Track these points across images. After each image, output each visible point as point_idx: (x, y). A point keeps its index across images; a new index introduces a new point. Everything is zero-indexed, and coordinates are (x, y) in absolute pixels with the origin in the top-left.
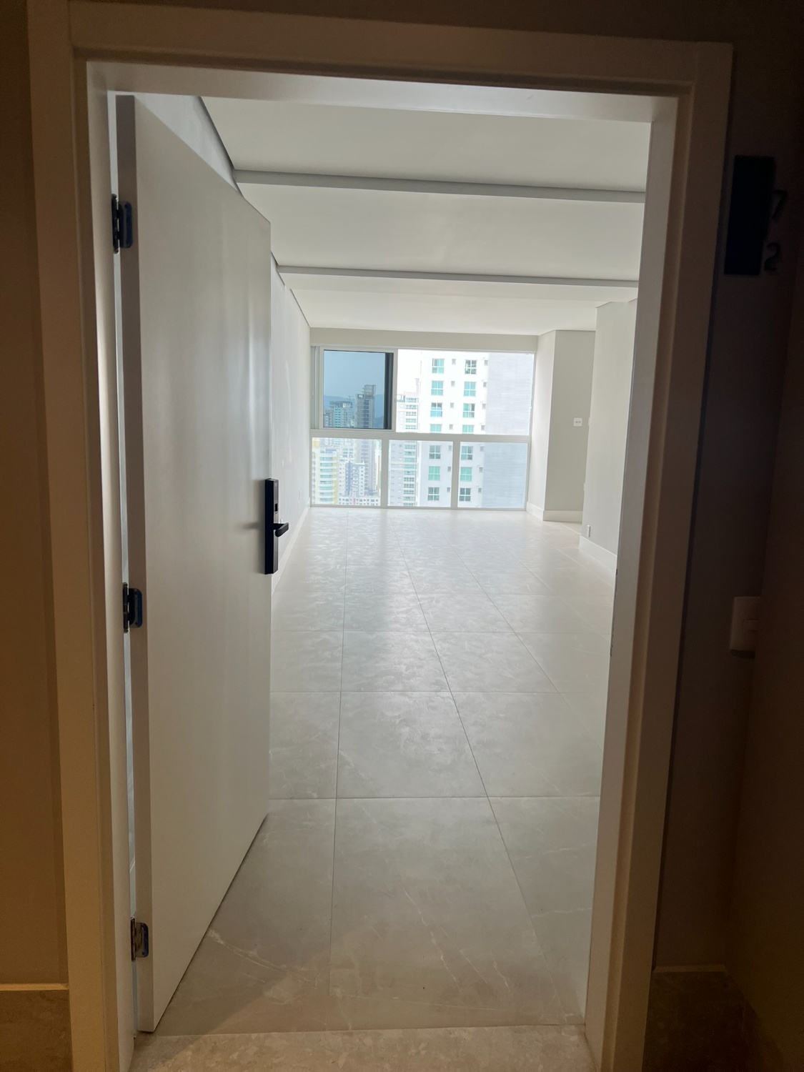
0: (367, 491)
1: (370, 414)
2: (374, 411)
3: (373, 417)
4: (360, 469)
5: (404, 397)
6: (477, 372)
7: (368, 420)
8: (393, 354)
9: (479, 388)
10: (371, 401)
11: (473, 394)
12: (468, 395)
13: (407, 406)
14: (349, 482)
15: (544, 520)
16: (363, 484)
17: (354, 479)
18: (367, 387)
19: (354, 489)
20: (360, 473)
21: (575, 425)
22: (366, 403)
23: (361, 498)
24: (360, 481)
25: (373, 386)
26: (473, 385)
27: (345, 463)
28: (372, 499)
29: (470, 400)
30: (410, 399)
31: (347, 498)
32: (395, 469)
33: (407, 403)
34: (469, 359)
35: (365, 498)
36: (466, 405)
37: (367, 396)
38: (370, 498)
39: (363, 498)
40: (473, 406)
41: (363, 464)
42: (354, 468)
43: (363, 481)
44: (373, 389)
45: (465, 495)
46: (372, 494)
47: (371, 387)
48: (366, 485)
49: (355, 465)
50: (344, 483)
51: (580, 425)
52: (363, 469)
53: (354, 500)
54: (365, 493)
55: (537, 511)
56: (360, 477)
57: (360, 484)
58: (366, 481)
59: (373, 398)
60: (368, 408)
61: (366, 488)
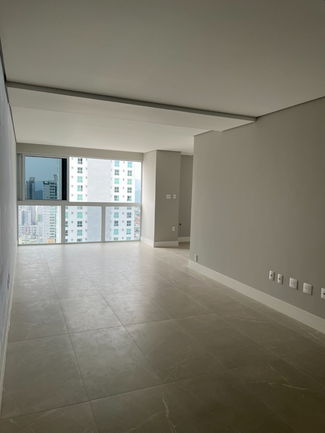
0: (32, 223)
1: (33, 189)
2: (34, 188)
3: (34, 191)
4: (29, 213)
5: (49, 182)
6: (83, 172)
7: (32, 192)
8: (66, 159)
9: (84, 179)
10: (33, 184)
11: (81, 181)
12: (79, 182)
13: (50, 186)
14: (23, 219)
15: (154, 247)
16: (30, 220)
17: (26, 218)
18: (31, 178)
19: (26, 222)
20: (29, 215)
21: (167, 198)
22: (31, 185)
23: (29, 226)
24: (29, 219)
25: (34, 178)
26: (81, 178)
27: (21, 211)
28: (35, 226)
29: (80, 184)
30: (51, 183)
31: (23, 226)
32: (45, 213)
33: (50, 185)
34: (79, 167)
35: (32, 226)
36: (79, 186)
37: (31, 182)
38: (34, 226)
39: (30, 226)
40: (82, 186)
41: (30, 211)
42: (26, 213)
43: (30, 219)
44: (34, 179)
45: (80, 224)
46: (34, 224)
47: (33, 178)
48: (32, 220)
49: (26, 212)
50: (21, 220)
51: (170, 198)
52: (30, 214)
53: (26, 227)
54: (31, 224)
55: (149, 241)
56: (29, 217)
57: (29, 220)
58: (31, 219)
59: (34, 183)
60: (32, 187)
61: (31, 222)
